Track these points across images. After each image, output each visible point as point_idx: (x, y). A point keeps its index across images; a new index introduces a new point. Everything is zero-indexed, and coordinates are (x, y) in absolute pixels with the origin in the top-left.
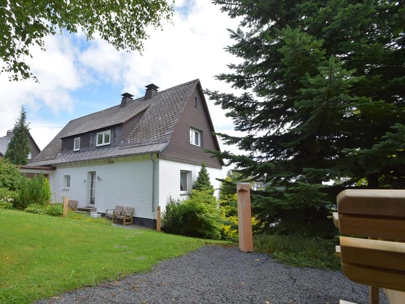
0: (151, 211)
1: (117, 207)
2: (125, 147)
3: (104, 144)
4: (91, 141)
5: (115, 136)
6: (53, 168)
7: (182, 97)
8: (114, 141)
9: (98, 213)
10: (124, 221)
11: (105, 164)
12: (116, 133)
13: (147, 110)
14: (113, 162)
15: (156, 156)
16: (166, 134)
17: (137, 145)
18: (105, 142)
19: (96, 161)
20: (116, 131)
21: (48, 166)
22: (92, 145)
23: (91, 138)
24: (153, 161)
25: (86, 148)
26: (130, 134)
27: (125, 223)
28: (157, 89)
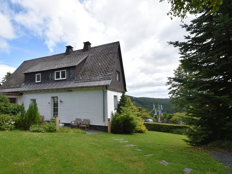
0: (103, 121)
1: (77, 119)
2: (79, 81)
3: (61, 78)
4: (50, 76)
5: (70, 74)
6: (21, 94)
7: (111, 52)
8: (69, 77)
9: (62, 123)
10: (86, 128)
11: (65, 92)
12: (71, 72)
13: (88, 58)
14: (72, 91)
15: (105, 88)
16: (108, 74)
17: (88, 80)
18: (62, 78)
19: (58, 90)
20: (70, 70)
21: (16, 92)
22: (51, 79)
23: (51, 75)
24: (103, 91)
25: (46, 81)
26: (80, 73)
27: (86, 129)
28: (91, 45)
